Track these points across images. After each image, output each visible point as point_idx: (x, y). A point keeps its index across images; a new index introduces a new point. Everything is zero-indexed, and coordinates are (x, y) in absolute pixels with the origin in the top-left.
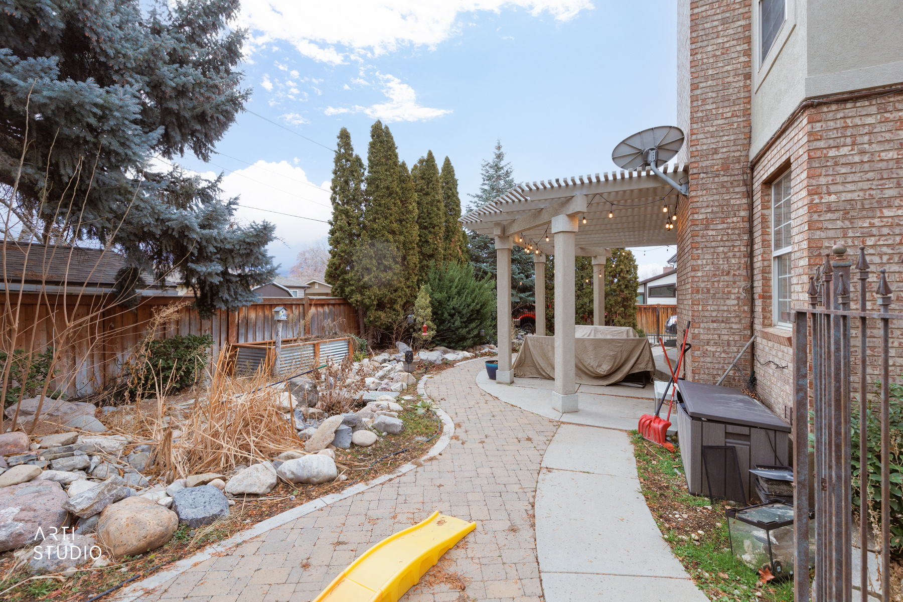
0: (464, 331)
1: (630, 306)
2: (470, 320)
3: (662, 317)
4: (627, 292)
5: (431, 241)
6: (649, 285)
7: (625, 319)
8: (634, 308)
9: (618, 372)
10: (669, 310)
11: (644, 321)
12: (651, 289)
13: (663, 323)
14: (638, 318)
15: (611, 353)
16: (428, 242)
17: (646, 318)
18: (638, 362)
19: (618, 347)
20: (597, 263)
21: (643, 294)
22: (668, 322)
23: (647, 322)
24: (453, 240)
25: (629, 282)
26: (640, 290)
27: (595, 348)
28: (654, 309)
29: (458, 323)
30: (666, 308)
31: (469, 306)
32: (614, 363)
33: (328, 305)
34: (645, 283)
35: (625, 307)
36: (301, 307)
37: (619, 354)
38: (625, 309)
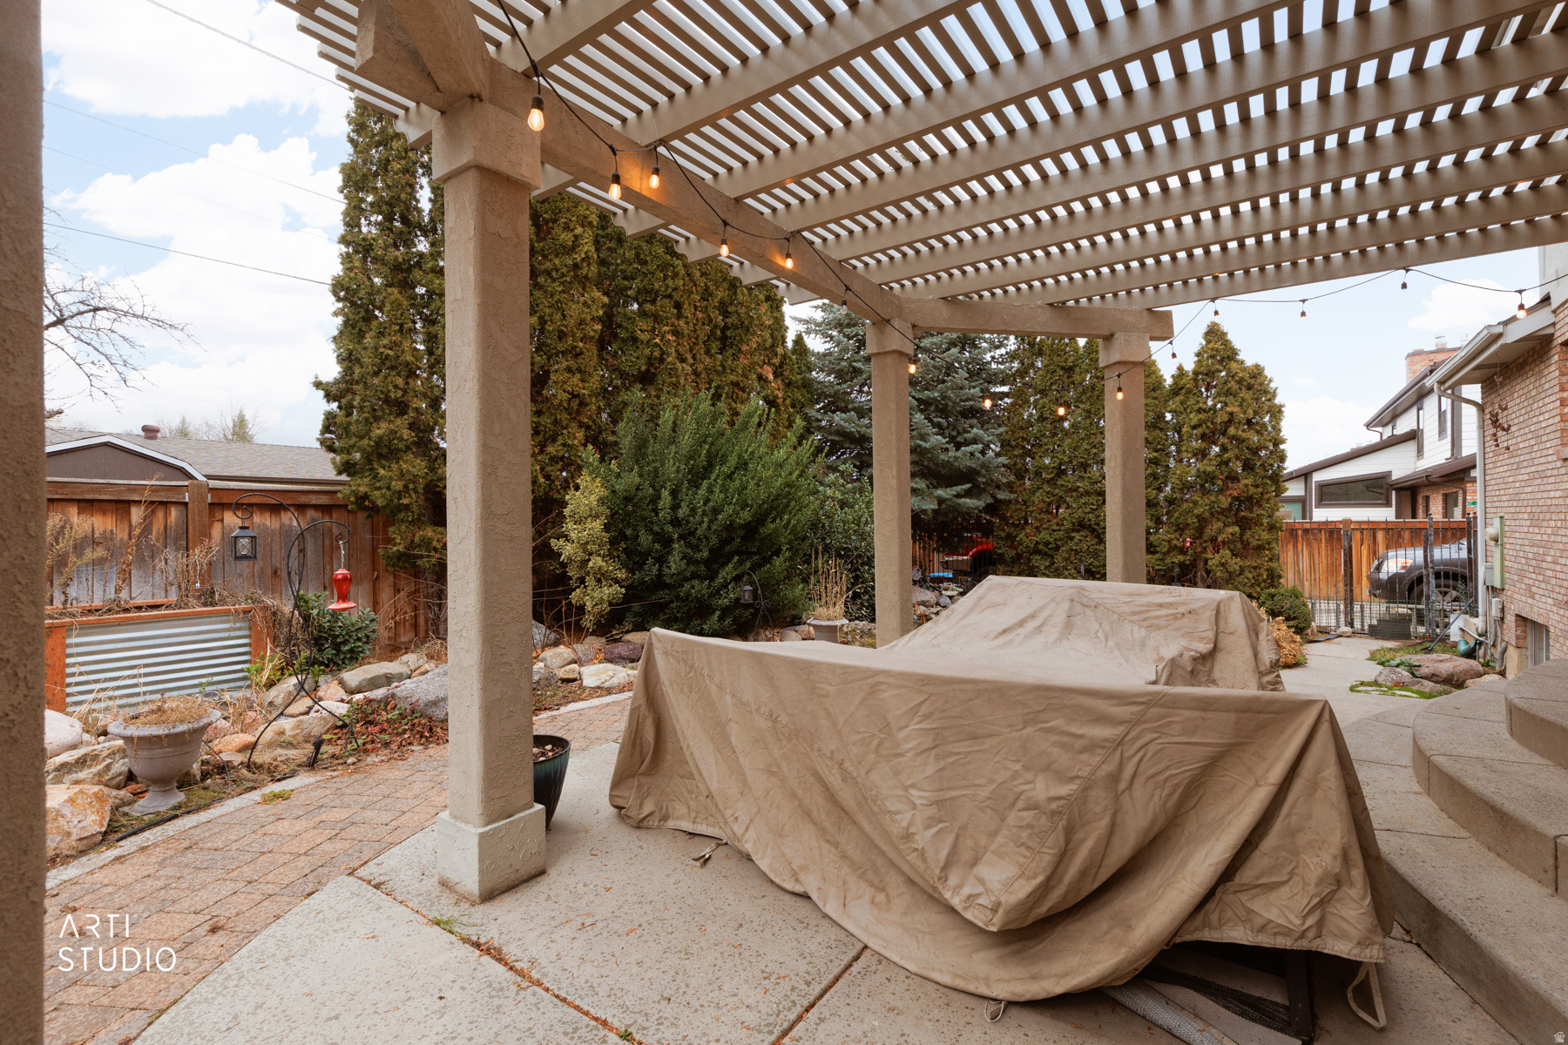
0: (699, 588)
1: (1257, 522)
2: (718, 558)
3: (1362, 553)
4: (1249, 481)
5: (644, 337)
6: (1318, 477)
7: (1244, 557)
8: (1272, 528)
9: (1100, 921)
10: (1380, 536)
11: (1305, 562)
12: (1323, 487)
13: (1363, 567)
14: (1288, 557)
15: (1043, 789)
16: (635, 340)
17: (1311, 556)
18: (1247, 874)
19: (1092, 746)
20: (1116, 357)
21: (1302, 501)
22: (1378, 568)
23: (1312, 568)
24: (745, 348)
25: (1255, 451)
26: (1294, 489)
27: (937, 742)
28: (1333, 532)
29: (675, 563)
30: (1372, 528)
31: (716, 511)
32: (1063, 857)
33: (301, 508)
34: (1305, 475)
35: (1244, 524)
36: (174, 513)
37: (1099, 801)
38: (1243, 530)
